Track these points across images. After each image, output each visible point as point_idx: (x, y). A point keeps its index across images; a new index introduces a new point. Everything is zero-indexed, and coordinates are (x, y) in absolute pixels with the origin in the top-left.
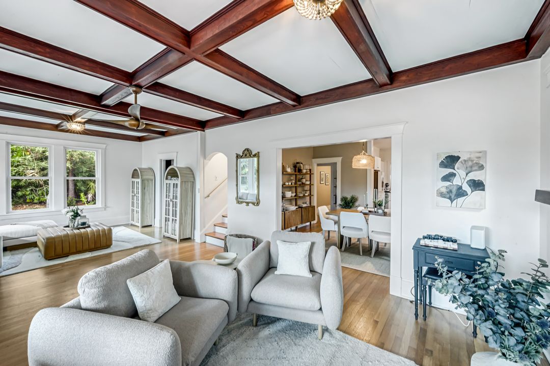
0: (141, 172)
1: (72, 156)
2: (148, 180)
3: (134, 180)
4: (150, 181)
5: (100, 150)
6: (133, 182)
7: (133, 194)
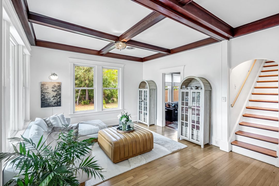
0: (148, 83)
1: (89, 77)
2: (153, 89)
3: (141, 90)
4: (154, 90)
5: (121, 68)
6: (140, 92)
7: (141, 100)
